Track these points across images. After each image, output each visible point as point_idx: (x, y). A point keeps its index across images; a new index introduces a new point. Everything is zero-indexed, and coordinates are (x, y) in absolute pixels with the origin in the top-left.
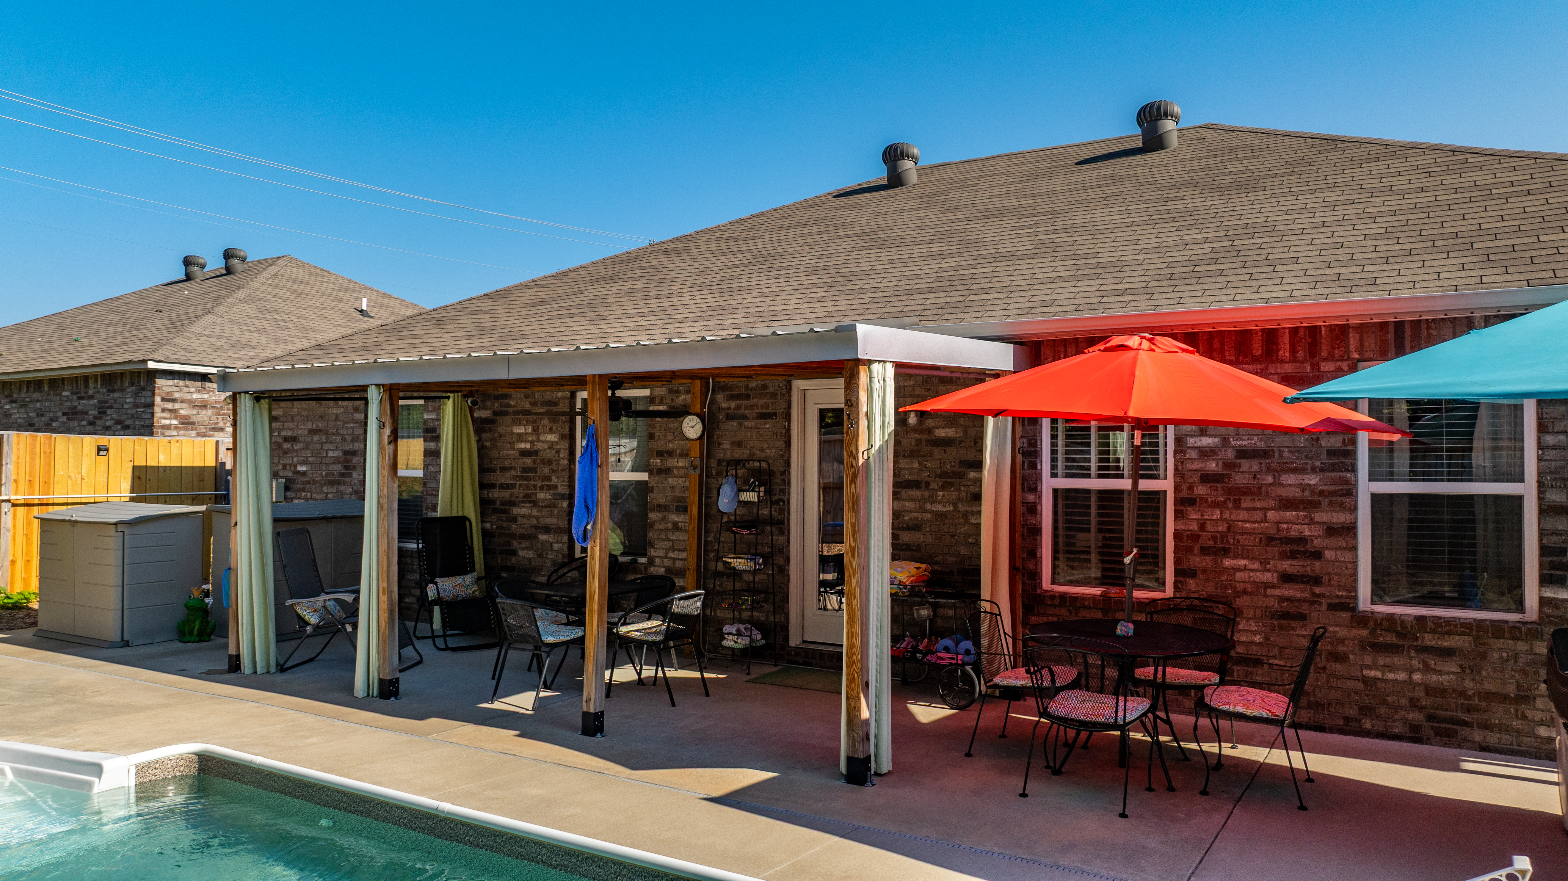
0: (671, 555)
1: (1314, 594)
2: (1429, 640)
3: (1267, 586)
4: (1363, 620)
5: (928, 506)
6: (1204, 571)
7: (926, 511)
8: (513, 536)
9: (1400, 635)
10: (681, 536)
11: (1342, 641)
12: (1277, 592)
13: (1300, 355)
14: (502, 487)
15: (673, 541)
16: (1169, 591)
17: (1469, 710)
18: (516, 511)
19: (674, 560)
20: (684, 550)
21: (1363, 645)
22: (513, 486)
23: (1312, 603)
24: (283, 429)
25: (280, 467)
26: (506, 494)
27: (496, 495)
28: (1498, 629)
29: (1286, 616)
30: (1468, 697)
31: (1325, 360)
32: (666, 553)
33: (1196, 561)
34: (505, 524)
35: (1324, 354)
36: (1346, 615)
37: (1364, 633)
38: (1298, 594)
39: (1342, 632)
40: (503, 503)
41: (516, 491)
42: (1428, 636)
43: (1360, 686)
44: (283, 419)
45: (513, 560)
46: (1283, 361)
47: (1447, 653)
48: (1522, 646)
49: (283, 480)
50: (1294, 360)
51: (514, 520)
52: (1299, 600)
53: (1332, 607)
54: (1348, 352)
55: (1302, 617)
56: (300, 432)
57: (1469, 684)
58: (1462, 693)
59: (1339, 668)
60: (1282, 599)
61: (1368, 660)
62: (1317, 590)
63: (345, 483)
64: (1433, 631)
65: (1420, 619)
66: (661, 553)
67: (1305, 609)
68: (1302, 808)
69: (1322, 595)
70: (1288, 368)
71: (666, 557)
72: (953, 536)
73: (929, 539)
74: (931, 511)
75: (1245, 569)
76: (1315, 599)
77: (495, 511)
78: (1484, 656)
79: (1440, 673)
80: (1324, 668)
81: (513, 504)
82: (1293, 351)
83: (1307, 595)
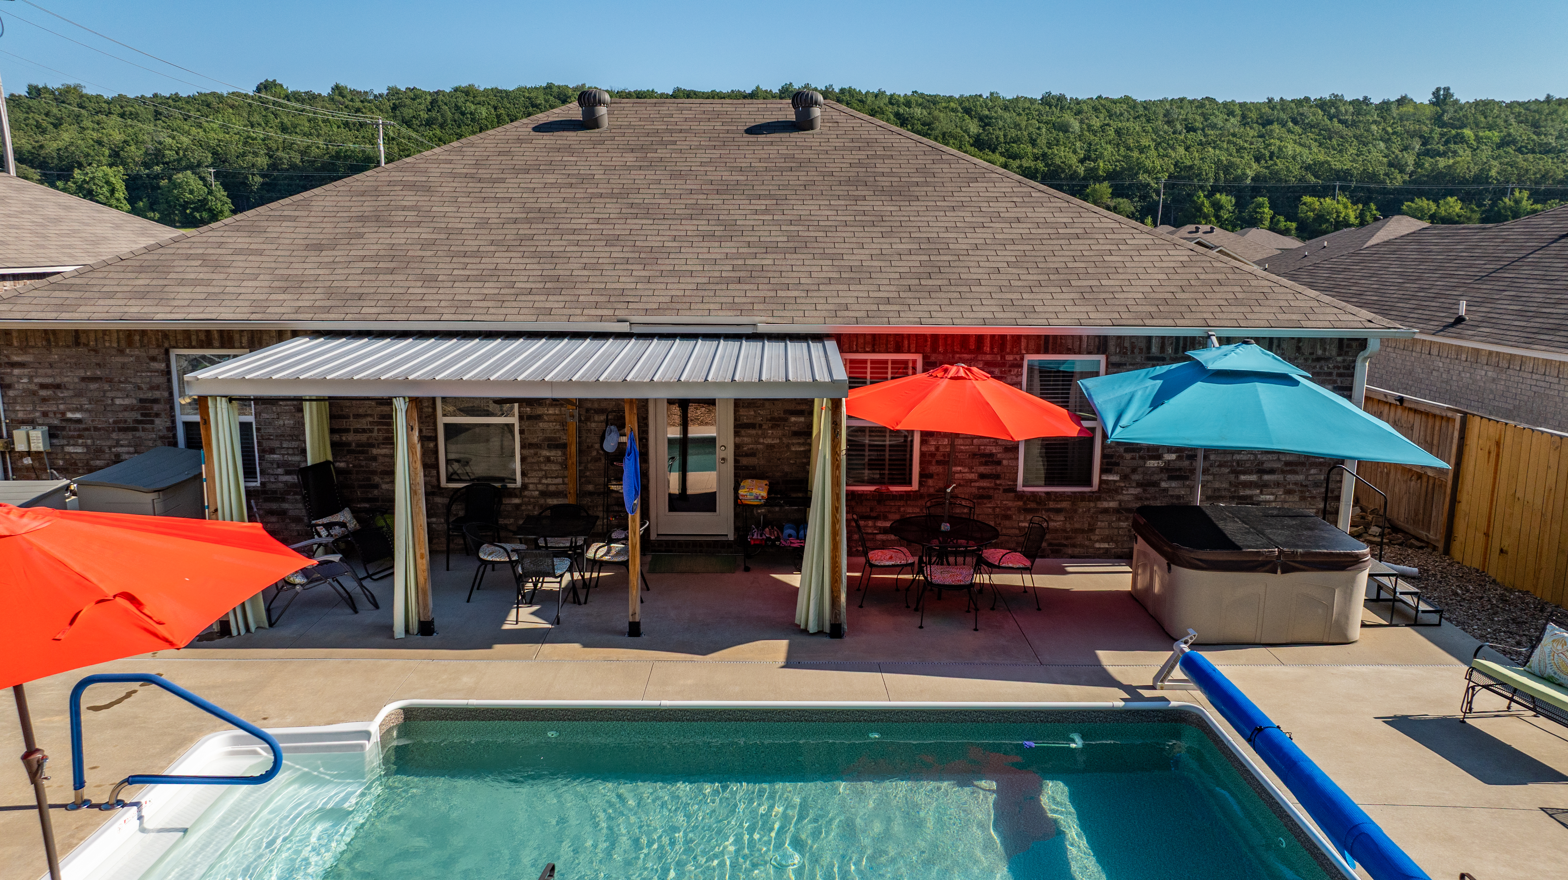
0: (544, 481)
1: (996, 484)
2: (1052, 505)
3: (971, 481)
4: (1021, 496)
5: (761, 440)
6: (938, 475)
7: (759, 443)
8: (374, 473)
9: (1038, 503)
10: (554, 467)
11: (1009, 509)
12: (977, 484)
13: (995, 350)
14: (356, 431)
15: (546, 471)
16: (915, 486)
17: (1067, 538)
18: (375, 451)
19: (548, 485)
20: (556, 478)
21: (1020, 510)
22: (371, 431)
23: (995, 489)
24: (37, 376)
25: (37, 414)
26: (363, 437)
27: (350, 439)
28: (1082, 496)
29: (982, 497)
30: (1068, 532)
31: (1009, 354)
32: (540, 480)
33: (934, 469)
34: (363, 463)
35: (1008, 350)
36: (1012, 495)
37: (1020, 503)
38: (988, 485)
39: (1010, 504)
40: (359, 445)
41: (375, 434)
42: (1051, 503)
43: (1017, 532)
44: (37, 365)
45: (376, 492)
46: (986, 354)
47: (1058, 511)
48: (1092, 505)
49: (46, 428)
50: (992, 353)
51: (374, 458)
52: (988, 488)
53: (1005, 491)
54: (1020, 350)
55: (989, 497)
56: (66, 379)
57: (1068, 525)
58: (1065, 531)
59: (1007, 523)
60: (979, 488)
61: (1022, 518)
62: (998, 482)
63: (144, 430)
64: (1054, 500)
65: (1047, 493)
66: (535, 480)
67: (991, 492)
68: (1039, 609)
69: (1000, 485)
70: (988, 357)
71: (540, 483)
72: (779, 459)
73: (762, 462)
74: (763, 444)
75: (960, 472)
76: (996, 488)
77: (350, 452)
78: (1076, 511)
79: (1056, 521)
80: (1000, 524)
81: (372, 446)
82: (992, 348)
83: (992, 485)
